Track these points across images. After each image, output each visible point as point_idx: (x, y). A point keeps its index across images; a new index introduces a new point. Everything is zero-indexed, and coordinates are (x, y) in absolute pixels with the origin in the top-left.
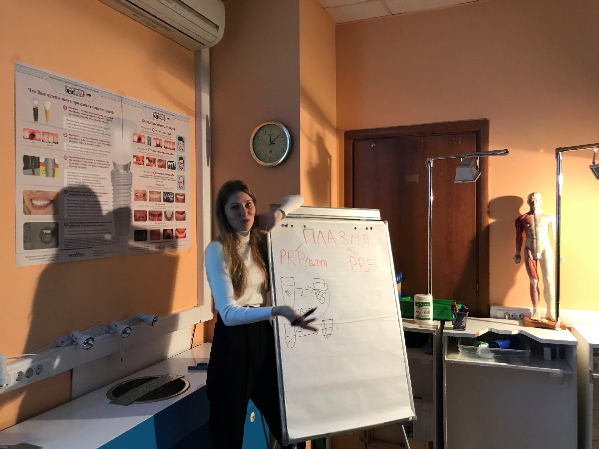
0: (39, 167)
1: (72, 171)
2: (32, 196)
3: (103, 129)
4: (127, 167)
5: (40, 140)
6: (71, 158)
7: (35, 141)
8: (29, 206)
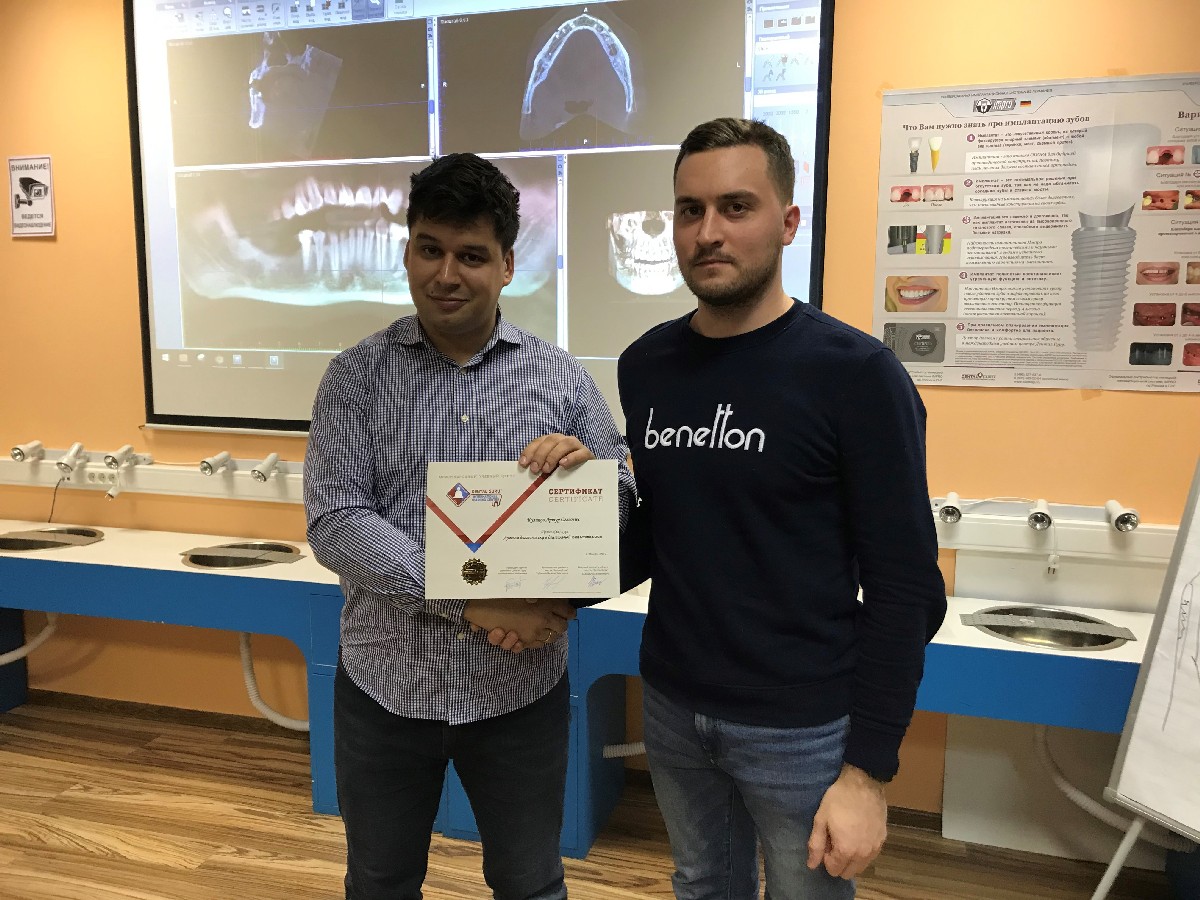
0: (915, 241)
1: (977, 241)
2: (900, 284)
3: (1056, 157)
5: (919, 200)
6: (978, 220)
7: (910, 203)
8: (895, 299)
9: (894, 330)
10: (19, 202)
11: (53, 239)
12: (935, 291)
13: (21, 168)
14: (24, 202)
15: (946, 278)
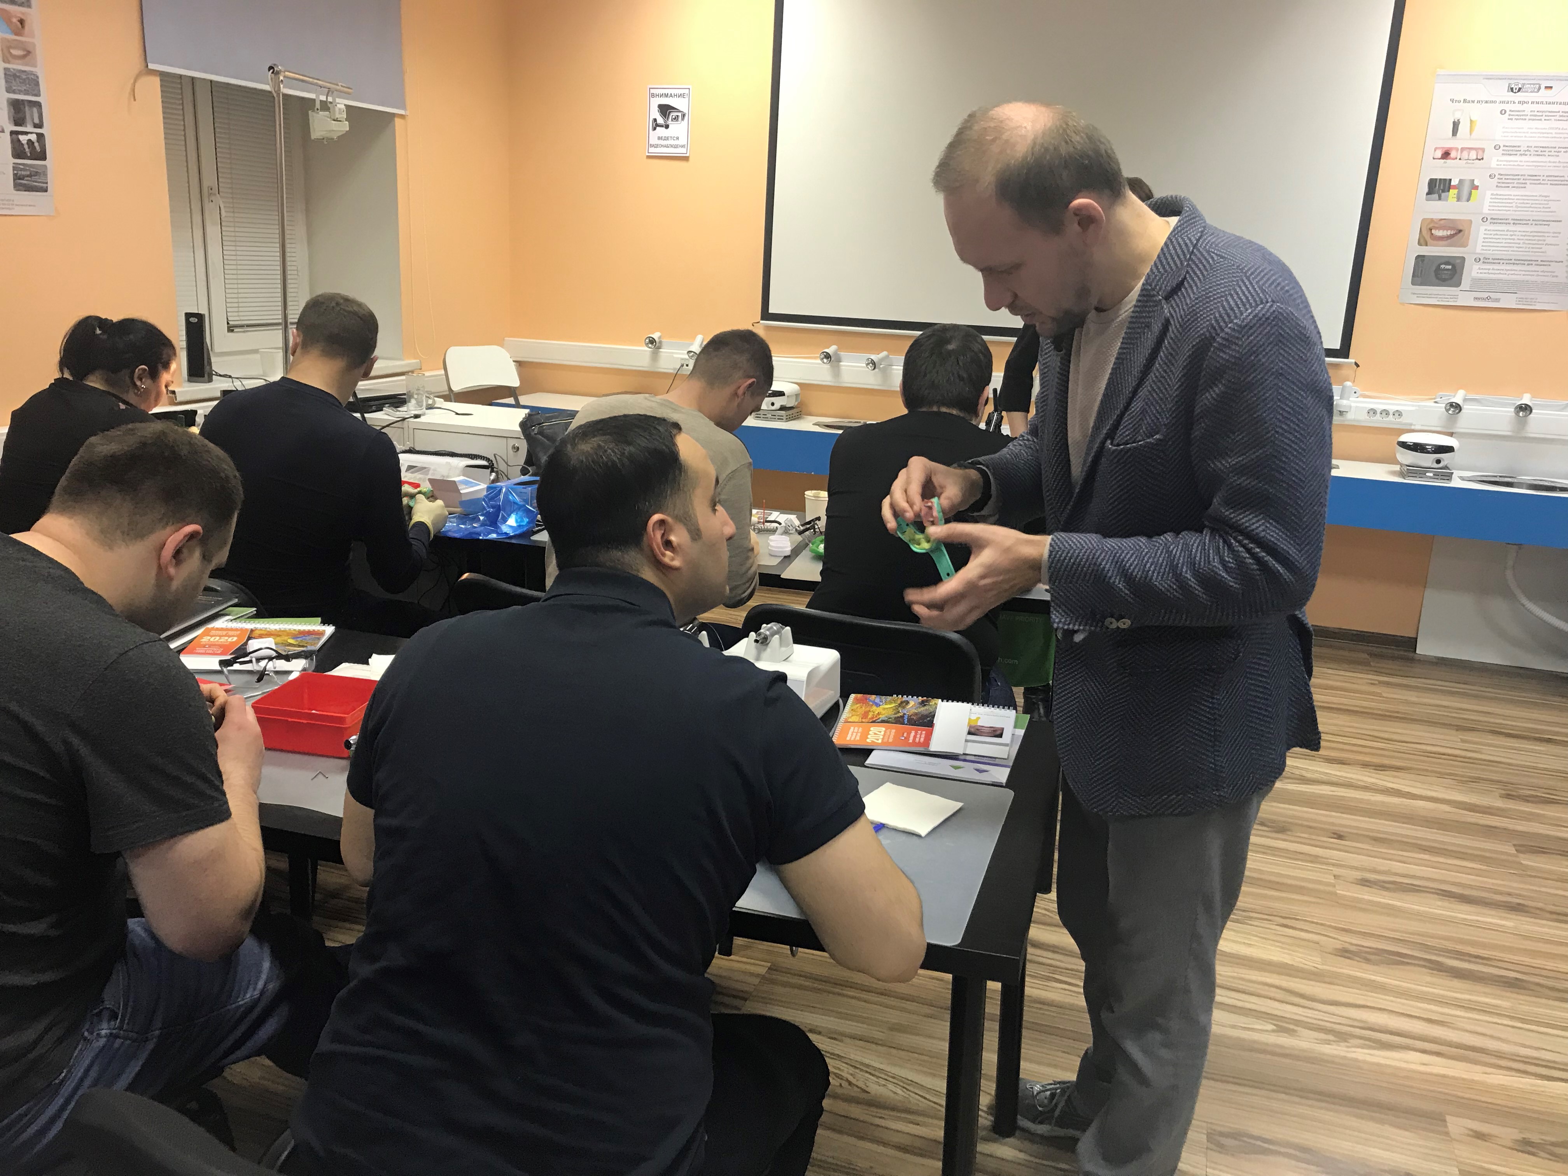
0: (1449, 191)
1: (1499, 193)
2: (1431, 226)
5: (1456, 158)
6: (1501, 177)
7: (1448, 161)
8: (1428, 237)
9: (1423, 261)
10: (656, 125)
11: (686, 159)
12: (1460, 231)
13: (662, 96)
14: (662, 126)
15: (1471, 221)
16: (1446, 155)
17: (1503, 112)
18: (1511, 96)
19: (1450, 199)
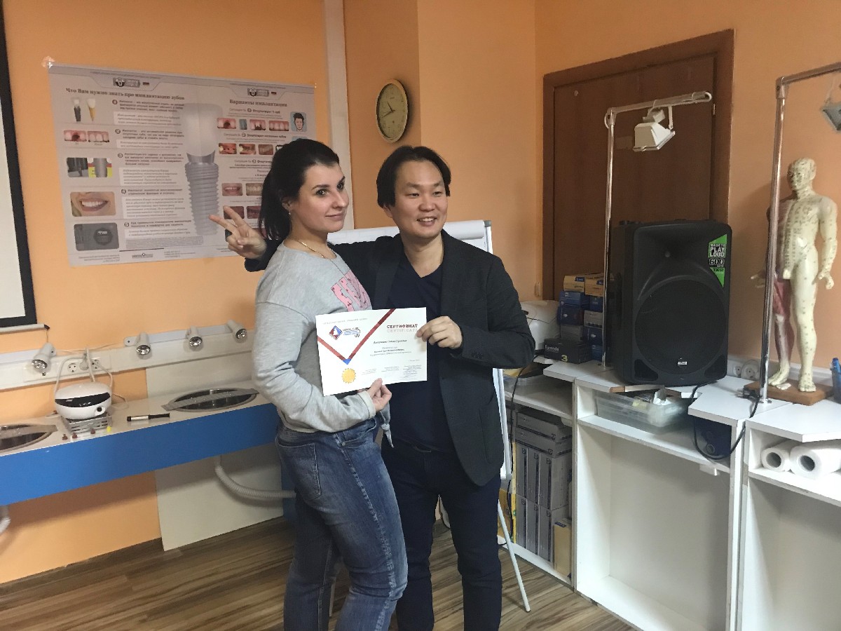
0: (87, 168)
1: (130, 169)
2: (81, 198)
3: (169, 119)
4: (209, 159)
6: (128, 156)
7: (79, 142)
12: (106, 202)
15: (113, 193)
16: (76, 137)
17: (114, 102)
18: (117, 89)
19: (90, 175)
